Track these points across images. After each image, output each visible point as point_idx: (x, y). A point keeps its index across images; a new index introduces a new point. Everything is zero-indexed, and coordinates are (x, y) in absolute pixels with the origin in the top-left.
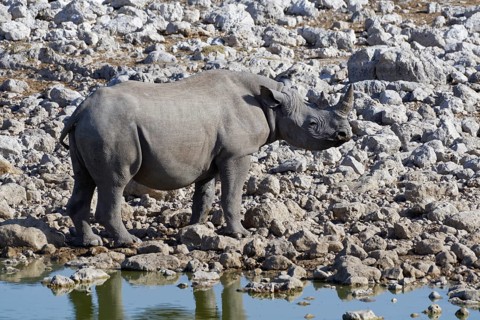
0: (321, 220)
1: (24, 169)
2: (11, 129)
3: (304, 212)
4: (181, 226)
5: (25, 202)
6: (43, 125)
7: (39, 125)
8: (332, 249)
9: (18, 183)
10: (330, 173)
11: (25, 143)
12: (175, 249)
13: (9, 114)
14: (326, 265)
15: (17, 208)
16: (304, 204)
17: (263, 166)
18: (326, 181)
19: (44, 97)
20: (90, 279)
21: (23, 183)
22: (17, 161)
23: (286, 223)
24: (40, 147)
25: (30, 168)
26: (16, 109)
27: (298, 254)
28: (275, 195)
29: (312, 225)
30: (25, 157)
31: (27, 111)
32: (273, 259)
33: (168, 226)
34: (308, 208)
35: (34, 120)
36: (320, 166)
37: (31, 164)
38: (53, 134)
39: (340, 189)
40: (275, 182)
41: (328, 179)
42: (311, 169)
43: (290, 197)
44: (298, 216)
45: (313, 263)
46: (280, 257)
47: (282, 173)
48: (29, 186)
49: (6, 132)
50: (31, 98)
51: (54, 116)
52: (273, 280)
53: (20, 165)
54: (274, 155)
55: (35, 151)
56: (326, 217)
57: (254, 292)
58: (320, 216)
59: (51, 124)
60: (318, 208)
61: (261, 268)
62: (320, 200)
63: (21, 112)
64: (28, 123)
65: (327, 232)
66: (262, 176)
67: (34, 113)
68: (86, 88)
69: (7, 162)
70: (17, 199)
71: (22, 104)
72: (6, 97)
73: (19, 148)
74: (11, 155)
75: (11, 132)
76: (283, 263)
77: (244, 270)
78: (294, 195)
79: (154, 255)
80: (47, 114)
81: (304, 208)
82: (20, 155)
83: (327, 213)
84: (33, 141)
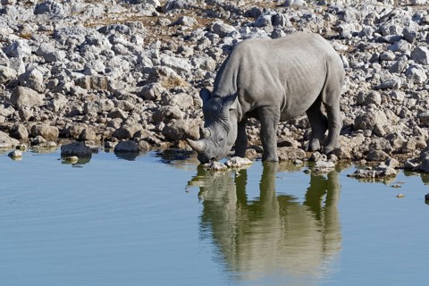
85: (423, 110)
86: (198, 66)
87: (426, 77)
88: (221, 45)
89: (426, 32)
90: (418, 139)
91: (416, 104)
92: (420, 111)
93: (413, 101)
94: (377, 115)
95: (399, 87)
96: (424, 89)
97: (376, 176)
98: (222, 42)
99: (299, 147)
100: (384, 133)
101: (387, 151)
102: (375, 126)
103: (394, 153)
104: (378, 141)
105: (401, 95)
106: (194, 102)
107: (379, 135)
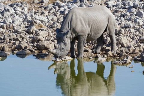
0: (137, 42)
1: (47, 26)
2: (44, 14)
3: (132, 40)
4: (95, 44)
5: (48, 36)
6: (53, 13)
7: (52, 13)
8: (140, 51)
9: (46, 30)
10: (140, 28)
11: (48, 19)
12: (93, 51)
13: (43, 10)
14: (138, 56)
15: (45, 38)
16: (132, 37)
17: (120, 26)
18: (138, 31)
19: (54, 5)
20: (67, 59)
21: (47, 31)
22: (45, 24)
23: (126, 43)
24: (52, 20)
25: (49, 26)
26: (45, 8)
27: (129, 52)
28: (123, 35)
29: (134, 44)
30: (48, 23)
31: (49, 9)
32: (122, 54)
33: (91, 44)
34: (133, 39)
35: (51, 12)
36: (136, 26)
37: (50, 25)
38: (56, 16)
39: (143, 33)
40: (123, 31)
41: (139, 30)
42: (134, 27)
43: (127, 35)
44: (130, 41)
45: (134, 55)
46: (124, 53)
47: (125, 28)
48: (49, 32)
49: (42, 15)
50: (50, 5)
51: (57, 11)
52: (122, 60)
53: (46, 25)
54: (123, 23)
55: (51, 21)
56: (138, 41)
57: (116, 64)
58: (136, 41)
59: (56, 13)
60: (136, 39)
61: (119, 57)
62: (137, 36)
63: (47, 9)
64: (49, 12)
65: (139, 46)
66: (119, 29)
67: (51, 9)
68: (67, 2)
69: (42, 24)
70: (45, 35)
71: (47, 7)
72: (42, 4)
73: (46, 20)
74: (43, 22)
75: (44, 15)
76: (125, 55)
77: (113, 57)
78: (129, 35)
79: (86, 52)
80: (55, 10)
81: (132, 39)
82: (46, 22)
83: (139, 40)
84: (50, 18)
85: (142, 36)
86: (50, 19)
87: (143, 23)
88: (59, 11)
89: (143, 5)
90: (140, 48)
91: (139, 34)
92: (140, 37)
93: (138, 33)
94: (123, 38)
95: (132, 27)
96: (142, 28)
97: (123, 64)
98: (59, 10)
99: (91, 52)
100: (126, 46)
101: (127, 53)
102: (122, 43)
103: (130, 54)
104: (123, 49)
105: (132, 30)
106: (49, 34)
107: (124, 47)
